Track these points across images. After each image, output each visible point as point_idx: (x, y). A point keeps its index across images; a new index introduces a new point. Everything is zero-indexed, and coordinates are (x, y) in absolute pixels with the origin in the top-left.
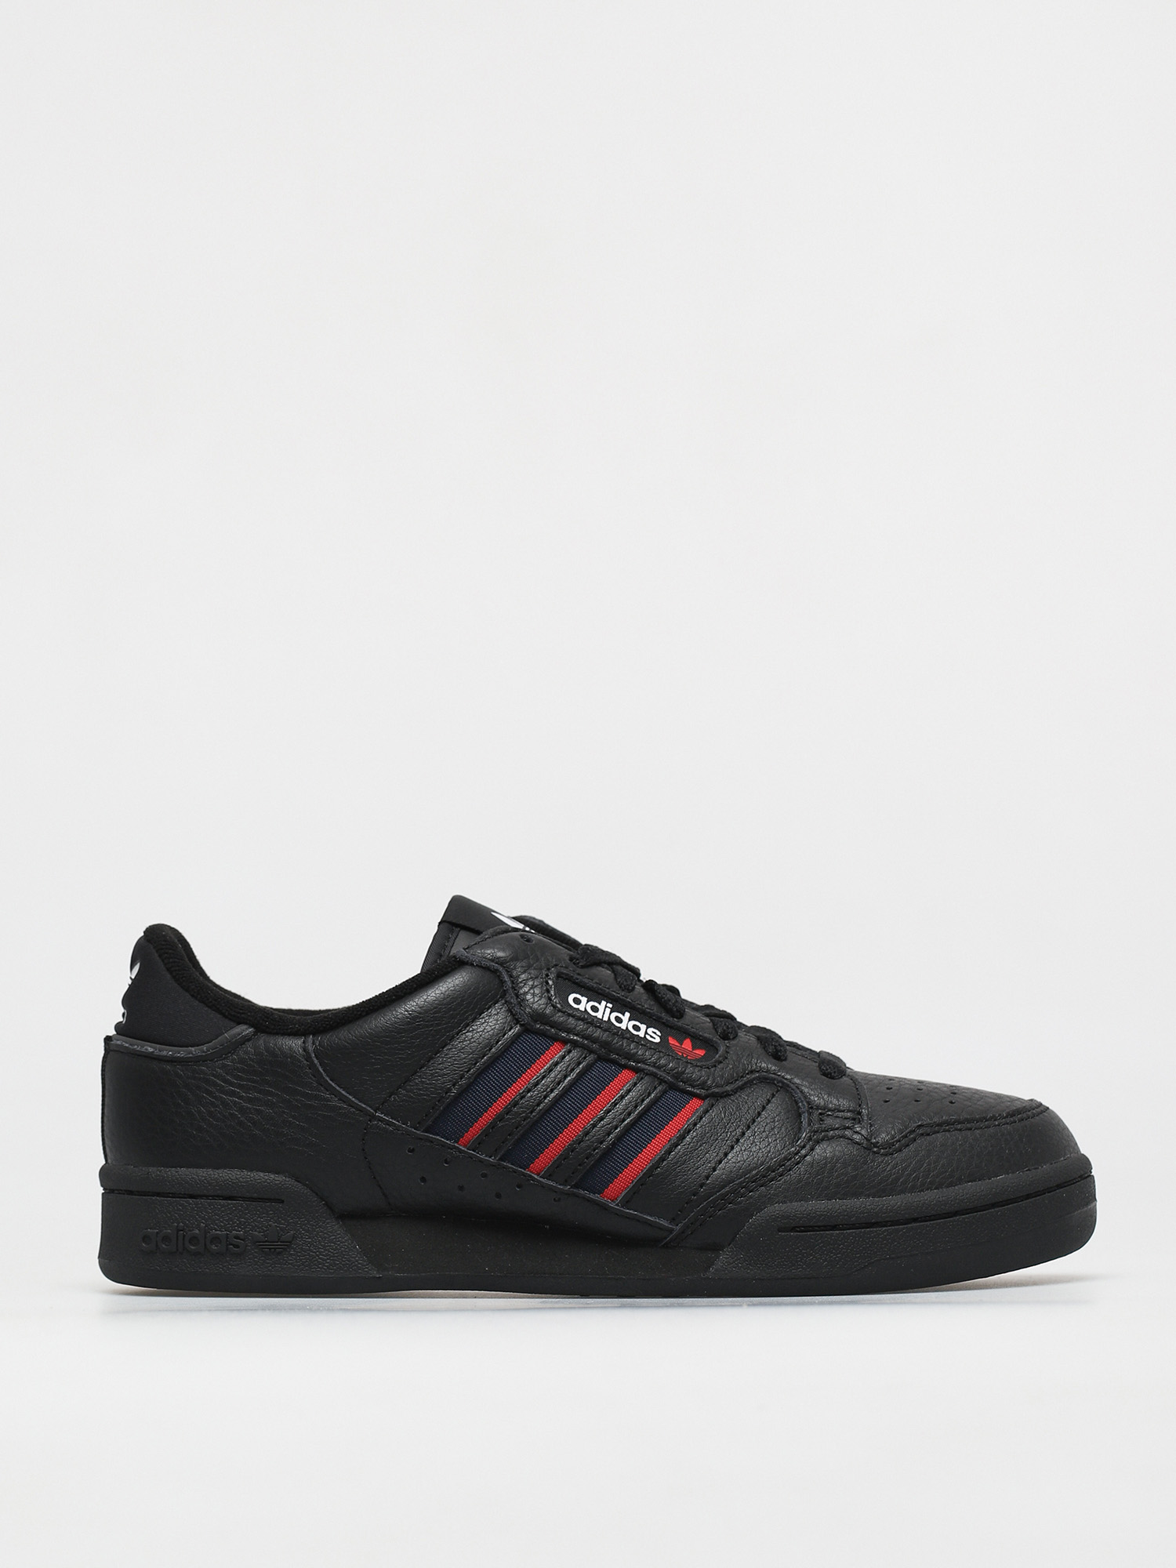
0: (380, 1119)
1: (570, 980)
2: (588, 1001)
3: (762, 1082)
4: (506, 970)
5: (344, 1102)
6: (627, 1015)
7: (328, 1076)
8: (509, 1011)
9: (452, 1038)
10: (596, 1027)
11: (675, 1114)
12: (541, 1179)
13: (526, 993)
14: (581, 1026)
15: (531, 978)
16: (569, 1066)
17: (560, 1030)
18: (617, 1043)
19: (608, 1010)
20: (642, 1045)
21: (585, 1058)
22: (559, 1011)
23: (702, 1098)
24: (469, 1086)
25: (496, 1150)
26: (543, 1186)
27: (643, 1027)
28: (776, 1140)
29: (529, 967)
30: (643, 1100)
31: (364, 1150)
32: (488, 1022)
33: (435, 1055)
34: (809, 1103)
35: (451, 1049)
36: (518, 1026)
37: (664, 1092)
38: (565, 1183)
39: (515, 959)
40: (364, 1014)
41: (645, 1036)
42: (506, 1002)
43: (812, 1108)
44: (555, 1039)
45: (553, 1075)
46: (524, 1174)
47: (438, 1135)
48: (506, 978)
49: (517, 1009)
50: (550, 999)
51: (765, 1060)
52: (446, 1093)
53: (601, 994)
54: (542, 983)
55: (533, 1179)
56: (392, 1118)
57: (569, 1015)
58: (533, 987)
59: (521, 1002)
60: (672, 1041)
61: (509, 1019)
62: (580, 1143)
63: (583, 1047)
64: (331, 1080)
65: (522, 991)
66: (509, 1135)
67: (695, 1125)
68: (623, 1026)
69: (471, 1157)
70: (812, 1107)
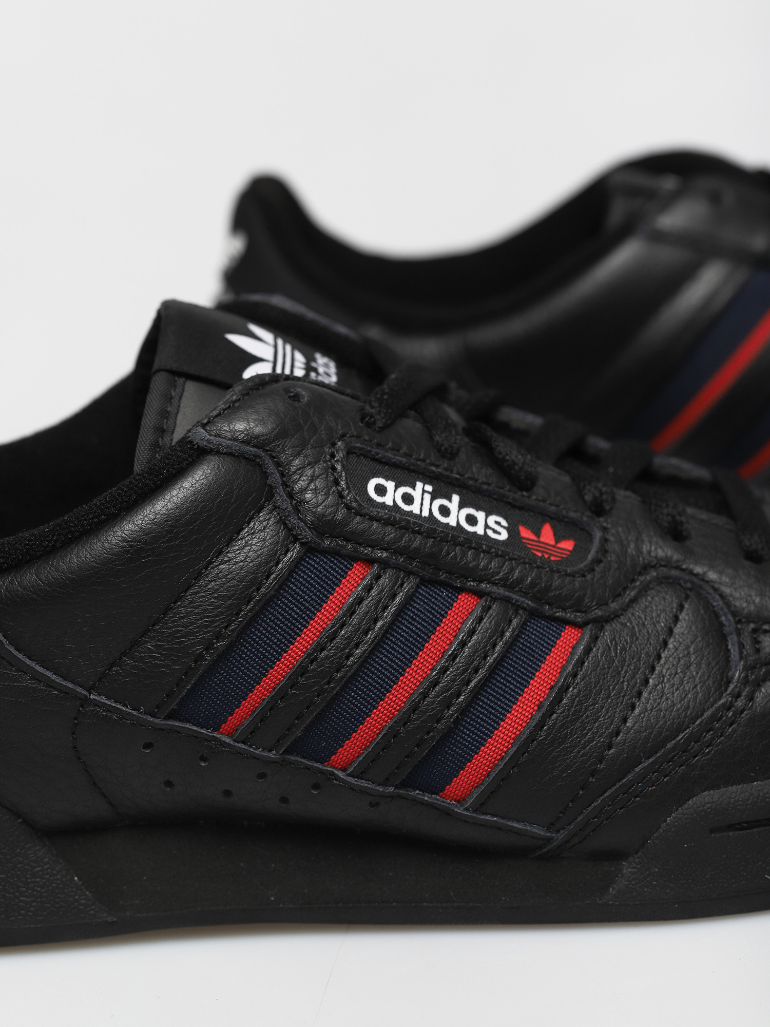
0: (97, 704)
1: (366, 456)
2: (396, 487)
3: (662, 583)
4: (270, 455)
5: (41, 681)
6: (456, 498)
7: (11, 643)
8: (282, 522)
9: (198, 576)
10: (414, 532)
11: (542, 658)
12: (350, 779)
13: (303, 490)
14: (390, 533)
15: (309, 464)
16: (379, 601)
17: (360, 544)
18: (448, 554)
19: (427, 497)
20: (484, 552)
21: (402, 585)
22: (358, 514)
23: (580, 626)
24: (229, 648)
25: (278, 741)
26: (352, 788)
27: (480, 516)
28: (696, 686)
29: (303, 445)
30: (494, 646)
31: (75, 747)
32: (251, 545)
33: (175, 603)
34: (734, 614)
35: (198, 592)
36: (297, 545)
37: (523, 626)
38: (385, 783)
39: (282, 433)
40: (58, 544)
41: (485, 532)
42: (275, 508)
43: (739, 622)
44: (354, 558)
45: (355, 620)
46: (321, 772)
47: (188, 721)
48: (271, 468)
49: (293, 520)
50: (341, 496)
51: (661, 543)
52: (196, 662)
53: (414, 471)
54: (326, 470)
55: (337, 778)
56: (116, 702)
57: (372, 519)
58: (313, 479)
59: (298, 506)
60: (525, 533)
61: (282, 535)
62: (405, 724)
63: (397, 568)
64: (17, 649)
65: (297, 488)
66: (297, 718)
67: (575, 675)
68: (452, 521)
69: (239, 753)
70: (740, 618)
